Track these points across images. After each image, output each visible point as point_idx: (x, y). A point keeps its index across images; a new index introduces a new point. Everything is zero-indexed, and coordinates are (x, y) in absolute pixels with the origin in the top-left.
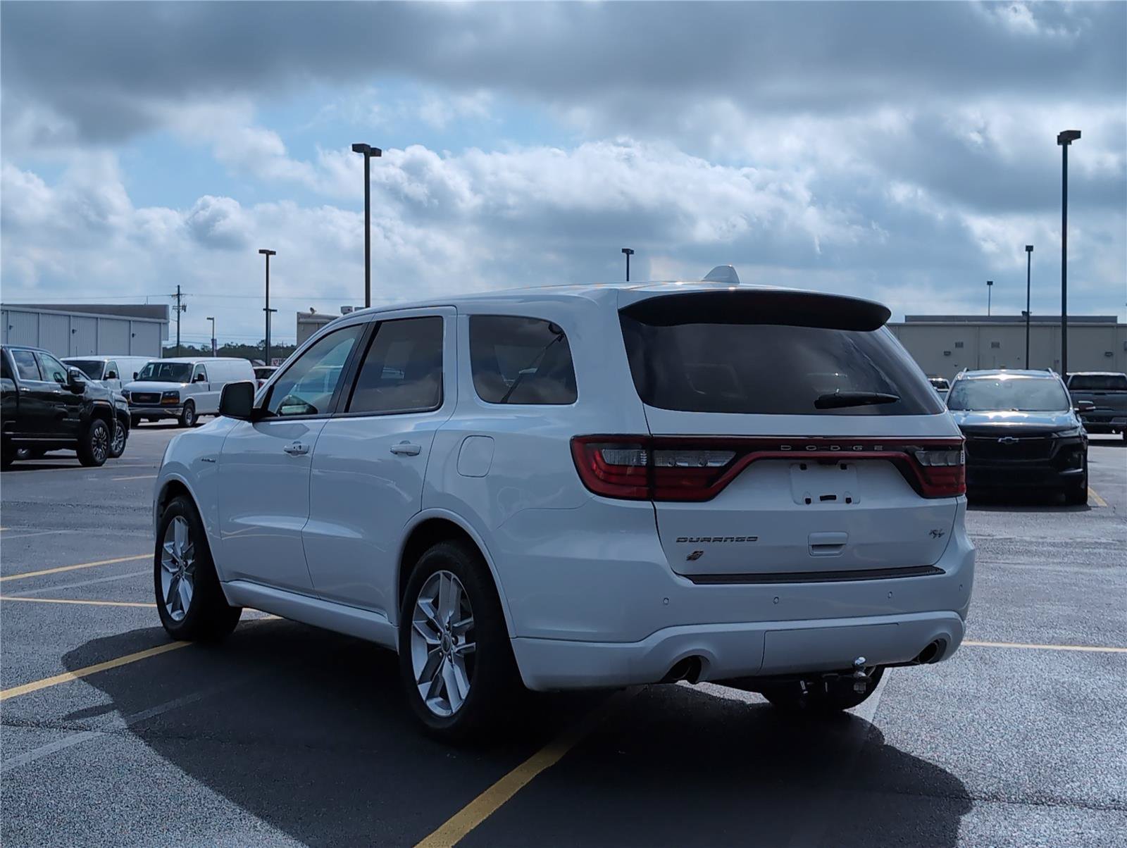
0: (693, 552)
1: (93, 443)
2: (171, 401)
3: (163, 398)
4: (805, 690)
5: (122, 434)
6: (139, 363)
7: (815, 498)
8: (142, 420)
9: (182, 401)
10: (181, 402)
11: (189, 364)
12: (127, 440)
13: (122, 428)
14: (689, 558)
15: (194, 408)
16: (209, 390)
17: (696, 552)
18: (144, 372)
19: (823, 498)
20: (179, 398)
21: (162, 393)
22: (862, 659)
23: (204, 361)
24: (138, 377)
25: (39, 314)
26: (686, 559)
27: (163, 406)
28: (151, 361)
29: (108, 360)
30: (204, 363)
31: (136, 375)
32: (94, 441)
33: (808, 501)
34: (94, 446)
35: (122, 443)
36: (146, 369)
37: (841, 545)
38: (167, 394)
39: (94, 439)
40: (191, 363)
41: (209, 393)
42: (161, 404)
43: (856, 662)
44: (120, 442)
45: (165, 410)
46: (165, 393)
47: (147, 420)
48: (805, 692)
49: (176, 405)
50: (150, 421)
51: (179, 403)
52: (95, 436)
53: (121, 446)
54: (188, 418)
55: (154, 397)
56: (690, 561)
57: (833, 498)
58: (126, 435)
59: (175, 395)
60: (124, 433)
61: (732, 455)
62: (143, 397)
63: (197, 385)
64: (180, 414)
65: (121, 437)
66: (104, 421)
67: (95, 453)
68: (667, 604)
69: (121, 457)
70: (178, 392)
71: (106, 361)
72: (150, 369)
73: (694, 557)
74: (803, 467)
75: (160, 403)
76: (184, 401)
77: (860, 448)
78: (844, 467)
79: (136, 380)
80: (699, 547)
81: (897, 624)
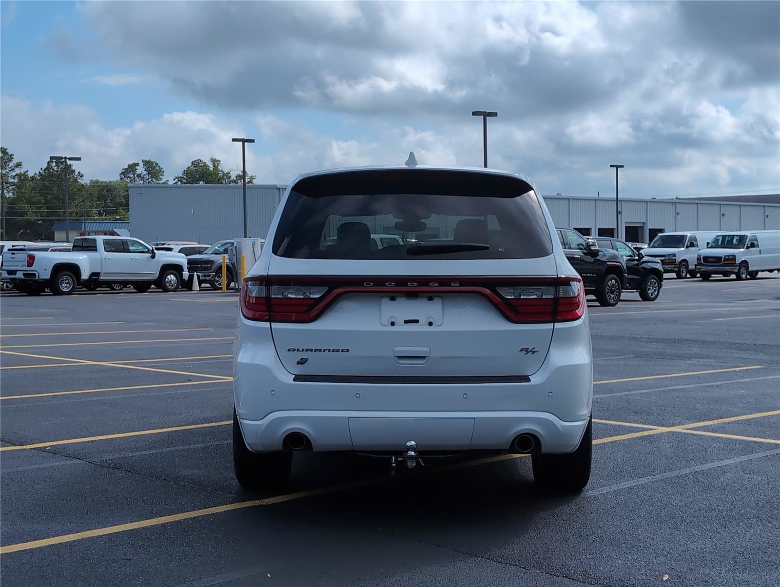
0: (300, 359)
1: (607, 291)
2: (730, 262)
3: (724, 260)
4: (393, 463)
5: (656, 285)
6: (710, 235)
7: (400, 320)
8: (712, 275)
9: (738, 261)
10: (737, 263)
11: (745, 236)
12: (661, 290)
13: (656, 280)
14: (298, 363)
15: (748, 267)
16: (760, 253)
17: (302, 359)
18: (714, 242)
19: (406, 322)
20: (735, 260)
21: (723, 256)
22: (413, 443)
23: (756, 233)
24: (710, 246)
25: (698, 204)
26: (296, 363)
27: (724, 265)
28: (719, 234)
29: (690, 234)
30: (756, 235)
31: (708, 244)
32: (608, 289)
33: (393, 324)
34: (608, 292)
35: (657, 291)
36: (716, 240)
37: (425, 357)
38: (727, 257)
39: (608, 288)
40: (746, 235)
41: (760, 256)
42: (723, 264)
43: (407, 444)
44: (655, 290)
45: (727, 268)
46: (725, 256)
47: (722, 276)
48: (394, 465)
49: (733, 264)
50: (724, 276)
51: (735, 263)
52: (609, 286)
53: (656, 293)
54: (742, 274)
55: (718, 259)
56: (300, 365)
57: (417, 321)
58: (660, 286)
59: (733, 258)
60: (658, 284)
61: (325, 289)
62: (710, 260)
63: (750, 250)
64: (737, 271)
65: (656, 287)
66: (616, 275)
67: (609, 298)
68: (274, 395)
69: (656, 301)
70: (735, 256)
71: (689, 235)
72: (719, 239)
73: (302, 362)
74: (393, 299)
75: (721, 263)
76: (739, 262)
77: (437, 284)
78: (430, 299)
79: (708, 248)
80: (304, 355)
81: (473, 418)
